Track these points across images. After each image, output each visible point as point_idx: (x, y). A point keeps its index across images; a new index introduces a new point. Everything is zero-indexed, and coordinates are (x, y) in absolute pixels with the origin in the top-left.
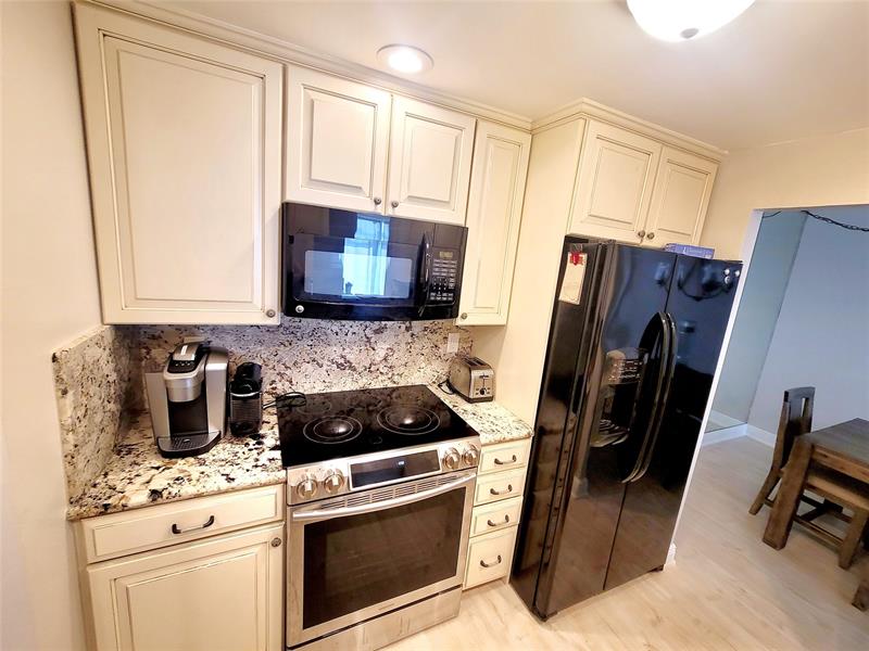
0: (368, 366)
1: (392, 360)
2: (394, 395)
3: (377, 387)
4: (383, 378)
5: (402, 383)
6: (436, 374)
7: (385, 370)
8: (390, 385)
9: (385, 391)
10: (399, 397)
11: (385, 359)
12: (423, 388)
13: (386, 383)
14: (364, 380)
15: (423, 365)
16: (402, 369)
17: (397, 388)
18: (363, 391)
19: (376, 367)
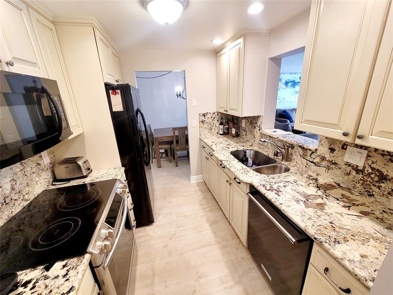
0: (3, 201)
1: (18, 187)
2: (31, 208)
3: (18, 211)
4: (18, 202)
5: (32, 198)
6: (46, 180)
7: (16, 197)
8: (26, 203)
9: (25, 210)
10: (35, 207)
11: (13, 189)
12: (45, 192)
13: (22, 204)
14: (6, 213)
15: (37, 179)
16: (27, 189)
17: (31, 202)
18: (10, 221)
19: (10, 197)
